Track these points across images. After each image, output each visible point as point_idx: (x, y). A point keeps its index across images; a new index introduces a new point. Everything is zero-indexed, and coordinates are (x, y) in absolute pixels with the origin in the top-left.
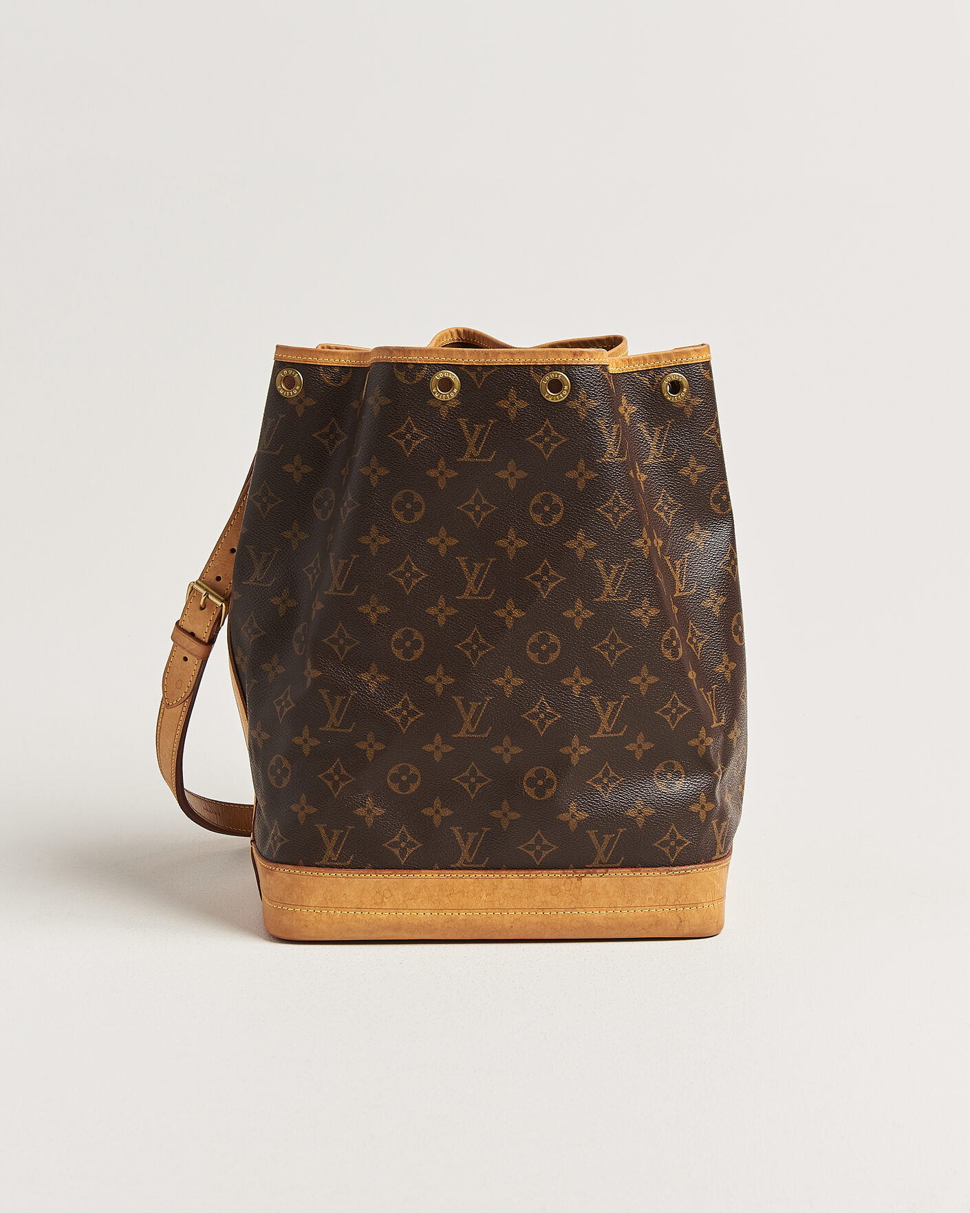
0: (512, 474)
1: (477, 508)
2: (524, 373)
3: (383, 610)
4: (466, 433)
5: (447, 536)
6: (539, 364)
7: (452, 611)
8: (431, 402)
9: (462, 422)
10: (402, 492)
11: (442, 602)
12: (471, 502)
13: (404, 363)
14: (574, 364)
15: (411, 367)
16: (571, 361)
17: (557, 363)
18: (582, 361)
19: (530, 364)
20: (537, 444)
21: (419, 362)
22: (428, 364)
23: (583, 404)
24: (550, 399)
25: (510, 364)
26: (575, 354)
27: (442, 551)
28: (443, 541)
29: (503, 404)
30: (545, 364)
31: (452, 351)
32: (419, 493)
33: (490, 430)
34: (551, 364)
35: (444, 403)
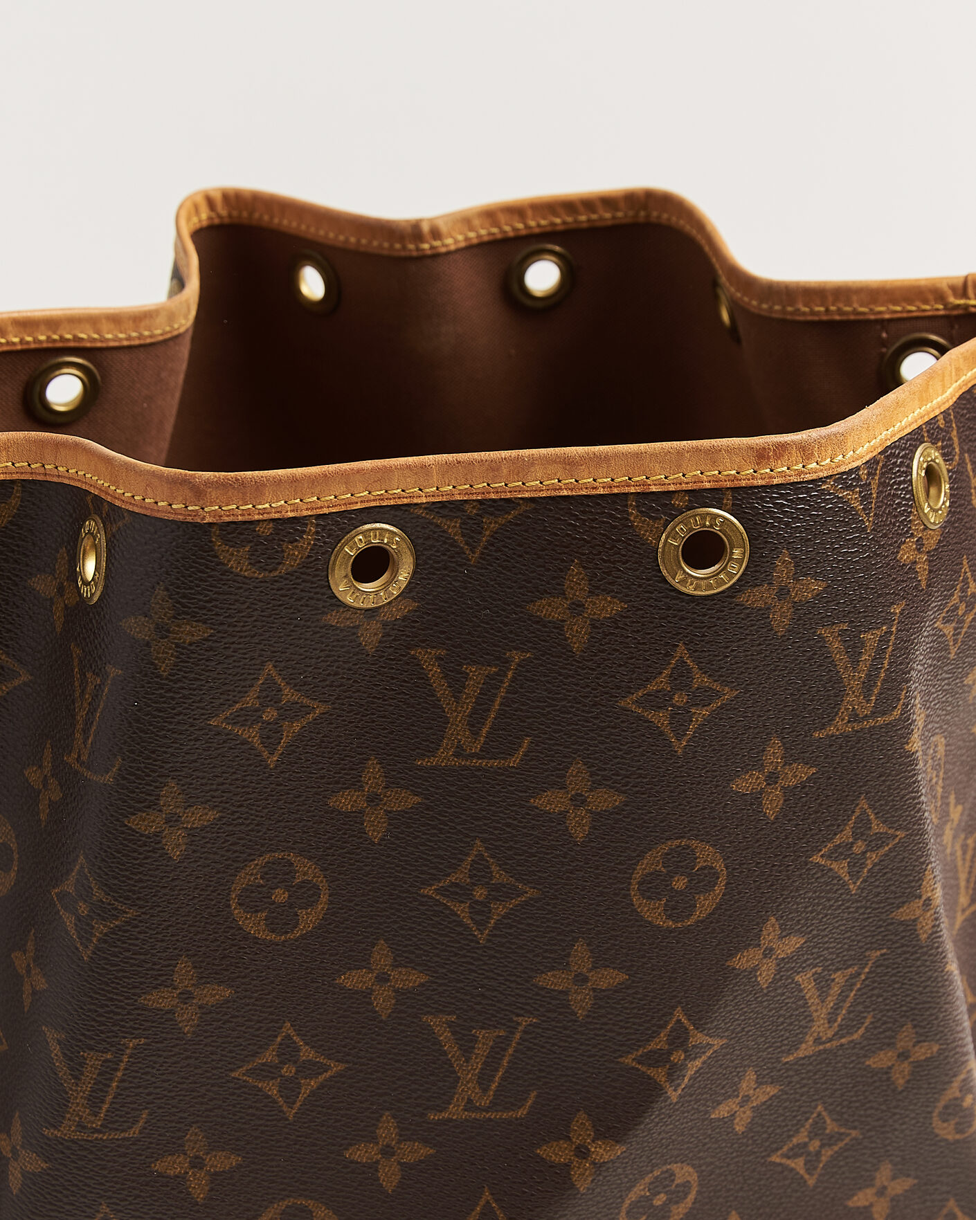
0: (578, 801)
1: (480, 893)
2: (611, 516)
3: (223, 1161)
4: (441, 688)
5: (395, 966)
6: (654, 489)
7: (415, 1152)
8: (332, 619)
9: (429, 660)
10: (260, 861)
11: (387, 1129)
12: (460, 876)
13: (244, 522)
14: (760, 482)
15: (267, 530)
16: (752, 475)
17: (708, 485)
18: (783, 471)
19: (626, 490)
20: (650, 715)
21: (291, 515)
22: (319, 517)
23: (783, 593)
24: (690, 590)
25: (565, 493)
26: (761, 455)
27: (383, 1002)
28: (383, 979)
29: (549, 609)
30: (672, 488)
31: (389, 470)
32: (310, 858)
33: (514, 680)
34: (690, 487)
35: (371, 613)
